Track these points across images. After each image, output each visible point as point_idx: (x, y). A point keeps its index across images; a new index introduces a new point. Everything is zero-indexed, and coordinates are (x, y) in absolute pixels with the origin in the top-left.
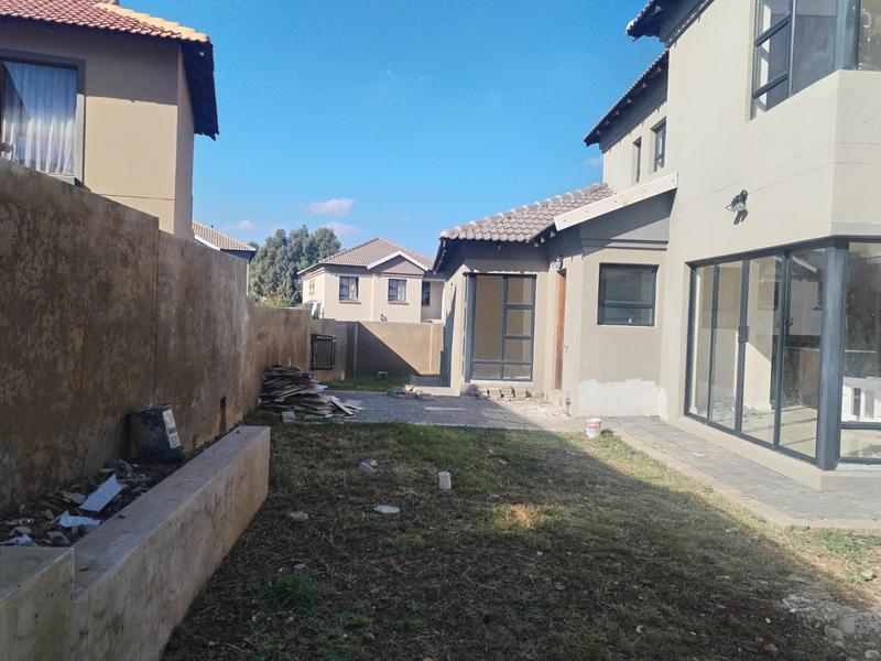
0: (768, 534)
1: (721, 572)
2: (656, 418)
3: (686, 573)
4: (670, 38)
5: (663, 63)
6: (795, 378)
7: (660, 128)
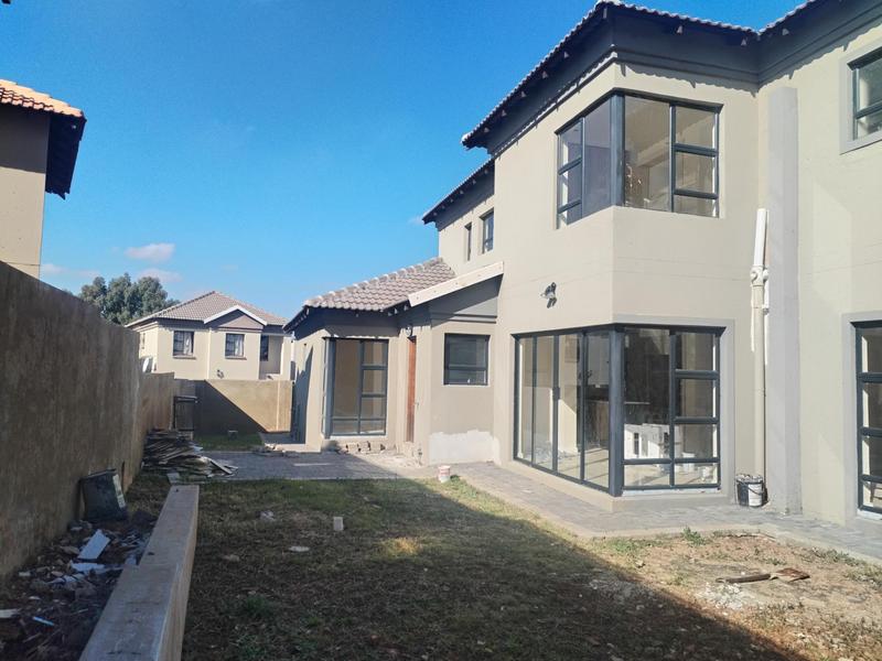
0: (579, 544)
1: (550, 570)
2: (491, 463)
3: (528, 573)
4: (496, 151)
5: (490, 167)
6: (594, 427)
7: (488, 217)
